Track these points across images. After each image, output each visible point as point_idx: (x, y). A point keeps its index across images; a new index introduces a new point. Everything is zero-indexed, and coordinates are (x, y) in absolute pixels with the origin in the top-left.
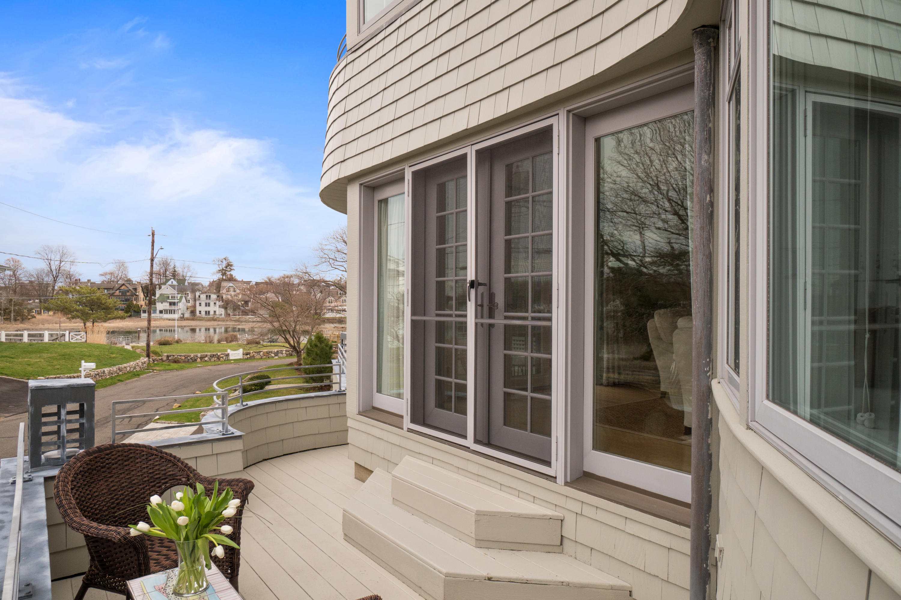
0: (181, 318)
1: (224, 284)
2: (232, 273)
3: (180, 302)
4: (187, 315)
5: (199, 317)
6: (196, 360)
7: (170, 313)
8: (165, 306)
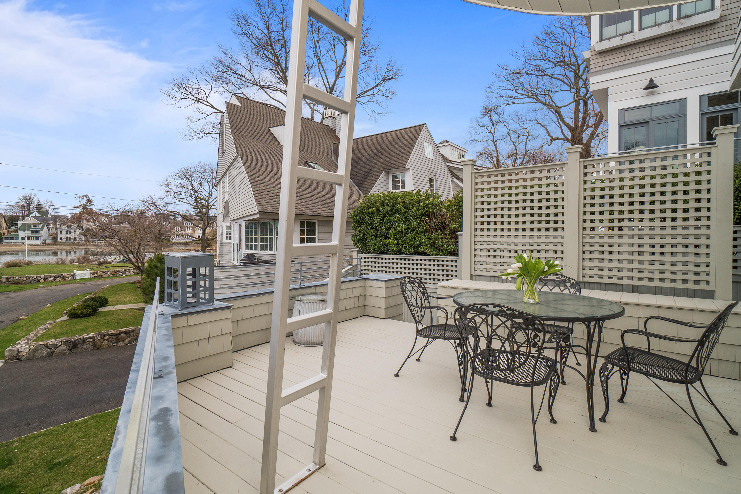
0: (43, 243)
1: (85, 216)
2: (92, 207)
3: (42, 230)
4: (49, 241)
5: (61, 242)
6: (39, 281)
7: (32, 240)
8: (27, 233)
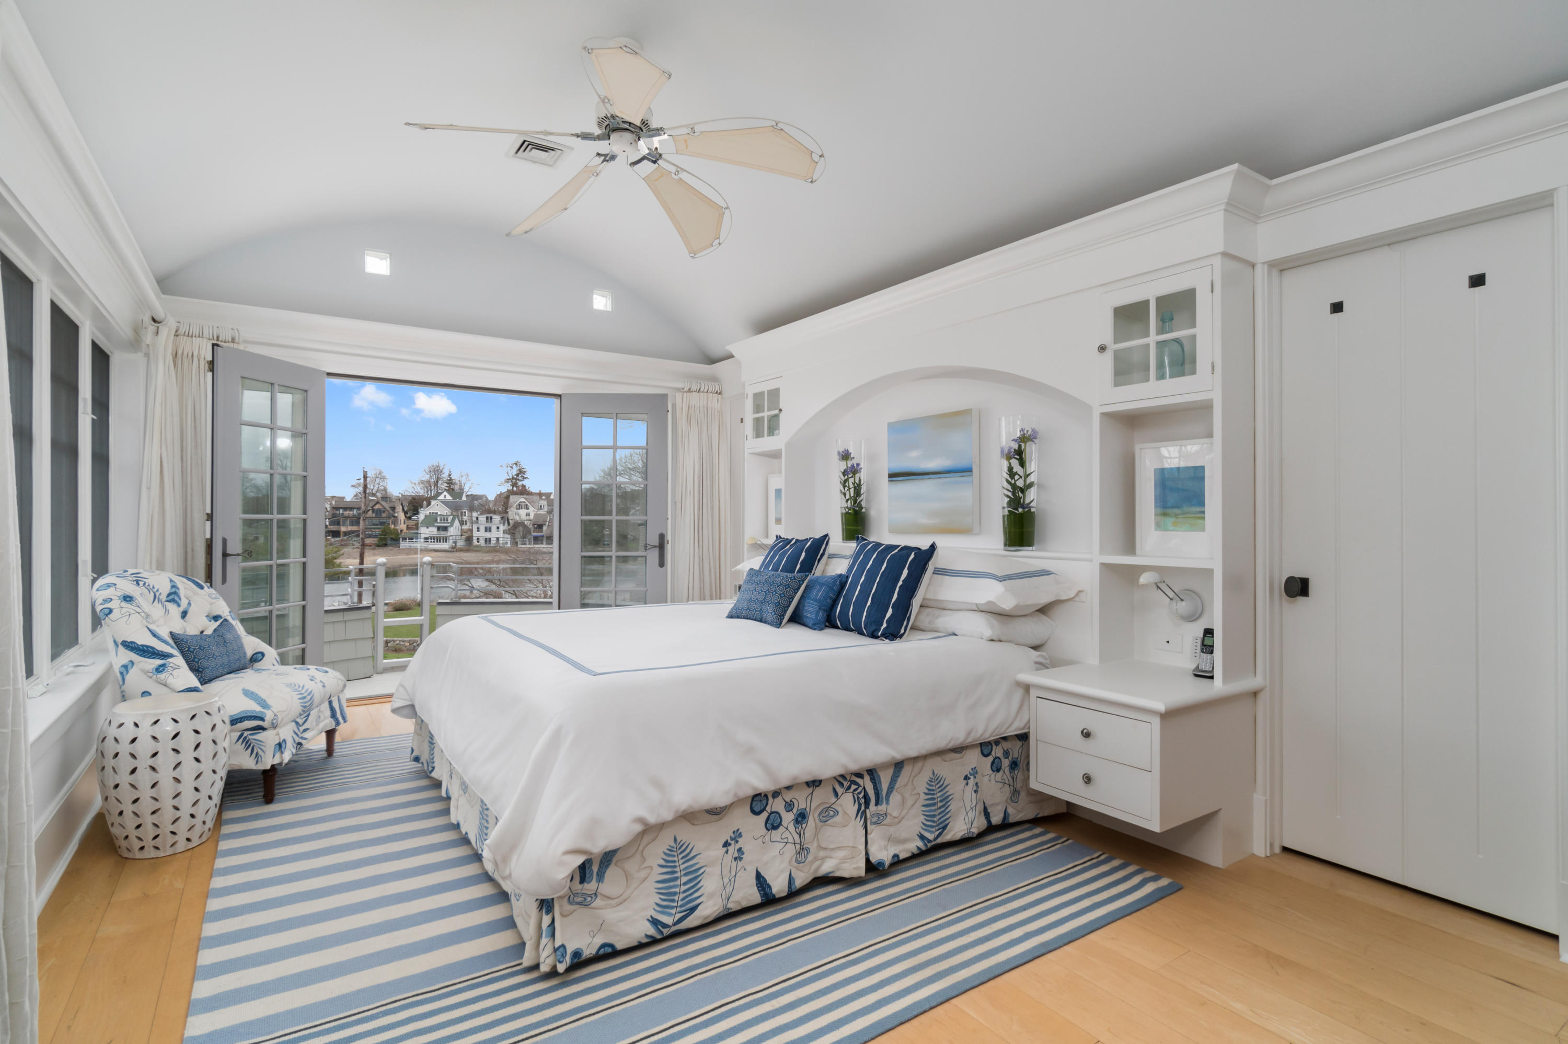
1: (513, 499)
2: (525, 482)
3: (452, 525)
4: (461, 544)
5: (477, 546)
7: (438, 542)
8: (433, 531)
